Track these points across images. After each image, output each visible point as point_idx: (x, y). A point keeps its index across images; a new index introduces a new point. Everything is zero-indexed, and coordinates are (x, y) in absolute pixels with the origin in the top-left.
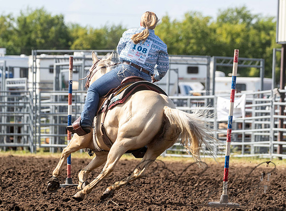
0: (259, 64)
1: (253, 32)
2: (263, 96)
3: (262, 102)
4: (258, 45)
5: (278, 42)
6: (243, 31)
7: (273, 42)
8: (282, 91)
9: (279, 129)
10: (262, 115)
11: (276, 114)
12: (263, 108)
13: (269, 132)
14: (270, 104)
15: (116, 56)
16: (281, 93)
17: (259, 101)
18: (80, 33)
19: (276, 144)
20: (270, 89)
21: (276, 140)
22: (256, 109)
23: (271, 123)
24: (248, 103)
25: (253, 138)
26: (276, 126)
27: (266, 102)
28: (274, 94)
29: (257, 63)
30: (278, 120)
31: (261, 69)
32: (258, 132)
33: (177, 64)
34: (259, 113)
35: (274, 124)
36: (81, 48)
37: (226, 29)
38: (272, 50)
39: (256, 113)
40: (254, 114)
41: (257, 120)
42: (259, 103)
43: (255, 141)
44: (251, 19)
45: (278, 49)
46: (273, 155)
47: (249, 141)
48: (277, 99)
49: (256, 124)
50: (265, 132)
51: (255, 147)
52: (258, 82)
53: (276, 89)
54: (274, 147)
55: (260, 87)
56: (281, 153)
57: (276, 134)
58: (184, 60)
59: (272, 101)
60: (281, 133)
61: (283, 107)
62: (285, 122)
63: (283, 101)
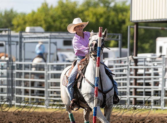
0: (118, 38)
1: (113, 13)
2: (121, 62)
3: (120, 66)
4: (116, 23)
5: (131, 21)
6: (105, 13)
7: (127, 20)
8: (135, 58)
9: (134, 86)
10: (120, 76)
11: (131, 75)
12: (122, 71)
13: (126, 89)
14: (126, 67)
15: (9, 33)
16: (135, 60)
19: (131, 98)
20: (126, 56)
21: (132, 95)
22: (116, 72)
23: (128, 82)
26: (131, 84)
27: (123, 66)
28: (129, 60)
29: (116, 37)
30: (133, 79)
31: (119, 42)
33: (55, 38)
34: (118, 74)
37: (92, 12)
38: (127, 27)
39: (116, 75)
42: (118, 67)
44: (110, 3)
45: (132, 26)
48: (132, 64)
50: (123, 89)
52: (117, 51)
53: (131, 56)
54: (130, 100)
55: (119, 55)
56: (135, 104)
57: (131, 90)
58: (61, 36)
59: (128, 65)
60: (136, 89)
61: (136, 70)
62: (138, 81)
63: (136, 65)
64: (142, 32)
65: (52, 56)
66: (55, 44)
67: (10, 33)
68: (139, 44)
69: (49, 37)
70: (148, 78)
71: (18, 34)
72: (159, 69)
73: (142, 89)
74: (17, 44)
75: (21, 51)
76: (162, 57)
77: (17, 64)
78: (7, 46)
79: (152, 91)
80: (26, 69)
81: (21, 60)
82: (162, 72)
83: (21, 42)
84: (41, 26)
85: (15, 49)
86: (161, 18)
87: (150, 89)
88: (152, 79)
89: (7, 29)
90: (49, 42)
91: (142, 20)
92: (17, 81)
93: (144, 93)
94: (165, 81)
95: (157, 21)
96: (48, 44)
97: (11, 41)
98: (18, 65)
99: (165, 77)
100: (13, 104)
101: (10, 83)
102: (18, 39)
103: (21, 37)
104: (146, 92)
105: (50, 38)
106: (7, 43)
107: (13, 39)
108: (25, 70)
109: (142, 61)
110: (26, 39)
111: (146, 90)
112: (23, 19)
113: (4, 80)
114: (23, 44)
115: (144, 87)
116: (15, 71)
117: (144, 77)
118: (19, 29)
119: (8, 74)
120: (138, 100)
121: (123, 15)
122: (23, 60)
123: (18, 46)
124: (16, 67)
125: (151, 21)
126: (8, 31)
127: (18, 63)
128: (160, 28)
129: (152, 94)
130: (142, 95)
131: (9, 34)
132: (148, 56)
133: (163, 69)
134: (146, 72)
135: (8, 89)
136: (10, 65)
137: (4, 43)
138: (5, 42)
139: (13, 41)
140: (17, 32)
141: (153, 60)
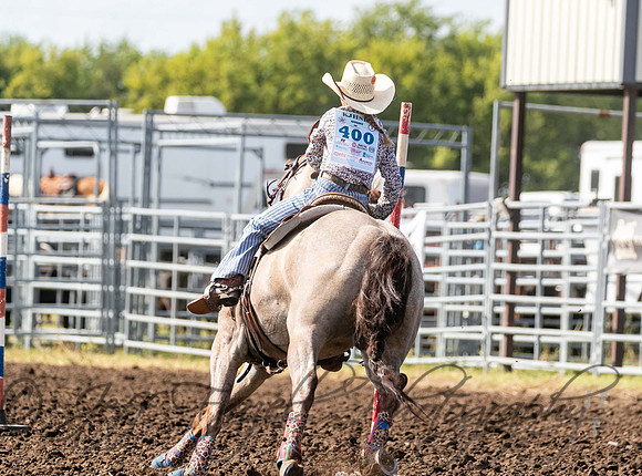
0: (459, 139)
1: (443, 61)
2: (466, 217)
3: (465, 231)
4: (455, 92)
5: (505, 88)
6: (419, 57)
7: (489, 84)
8: (513, 204)
9: (506, 297)
10: (464, 263)
11: (500, 260)
12: (467, 245)
13: (480, 303)
14: (484, 236)
15: (113, 115)
16: (511, 211)
17: (459, 229)
18: (26, 59)
19: (498, 333)
20: (484, 198)
21: (498, 325)
22: (451, 248)
24: (431, 232)
25: (441, 318)
26: (498, 290)
27: (474, 231)
28: (495, 211)
29: (454, 136)
30: (504, 274)
31: (464, 152)
32: (455, 303)
33: (260, 135)
34: (457, 257)
35: (495, 285)
36: (28, 94)
37: (379, 54)
38: (491, 106)
39: (451, 258)
40: (445, 260)
41: (452, 274)
42: (458, 233)
43: (448, 326)
44: (436, 27)
45: (506, 104)
46: (490, 359)
47: (433, 324)
48: (501, 225)
49: (449, 285)
50: (471, 303)
51: (447, 340)
52: (455, 183)
53: (499, 200)
54: (493, 341)
55: (461, 196)
56: (509, 354)
57: (497, 309)
58: (279, 127)
59: (489, 229)
60: (511, 306)
61: (516, 244)
62: (520, 282)
63: (516, 229)
64: (535, 122)
65: (246, 192)
66: (259, 153)
67: (116, 115)
68: (526, 160)
69: (241, 131)
70: (550, 272)
71: (140, 119)
72: (587, 243)
73: (533, 305)
74: (137, 152)
75: (147, 174)
76: (599, 203)
77: (135, 216)
78: (106, 157)
79: (564, 312)
80: (163, 231)
81: (147, 202)
82: (599, 253)
83: (149, 145)
84: (216, 95)
85: (130, 165)
86: (599, 79)
87: (558, 306)
88: (565, 275)
89: (107, 102)
90: (239, 147)
91: (539, 85)
92: (133, 269)
93: (537, 320)
94: (607, 282)
95: (586, 87)
96: (237, 155)
97: (117, 142)
98: (139, 218)
99: (605, 271)
100: (118, 342)
101: (112, 274)
102: (140, 136)
103: (150, 130)
104: (545, 317)
105: (244, 135)
106: (105, 146)
107: (123, 134)
108: (158, 234)
109: (536, 217)
110: (165, 135)
111: (547, 311)
112: (159, 71)
113: (92, 266)
114: (155, 152)
115: (539, 299)
116: (129, 238)
117: (539, 268)
118: (145, 101)
119: (105, 247)
120: (519, 343)
121: (477, 66)
122: (155, 204)
123: (141, 158)
124: (130, 226)
125: (567, 88)
126: (110, 107)
127: (140, 211)
128: (597, 112)
129: (564, 322)
130: (532, 326)
131: (113, 118)
132: (554, 200)
133: (601, 244)
134: (548, 253)
135: (104, 295)
136: (112, 218)
137: (96, 148)
138: (100, 142)
139: (123, 142)
140: (136, 112)
141: (570, 213)
